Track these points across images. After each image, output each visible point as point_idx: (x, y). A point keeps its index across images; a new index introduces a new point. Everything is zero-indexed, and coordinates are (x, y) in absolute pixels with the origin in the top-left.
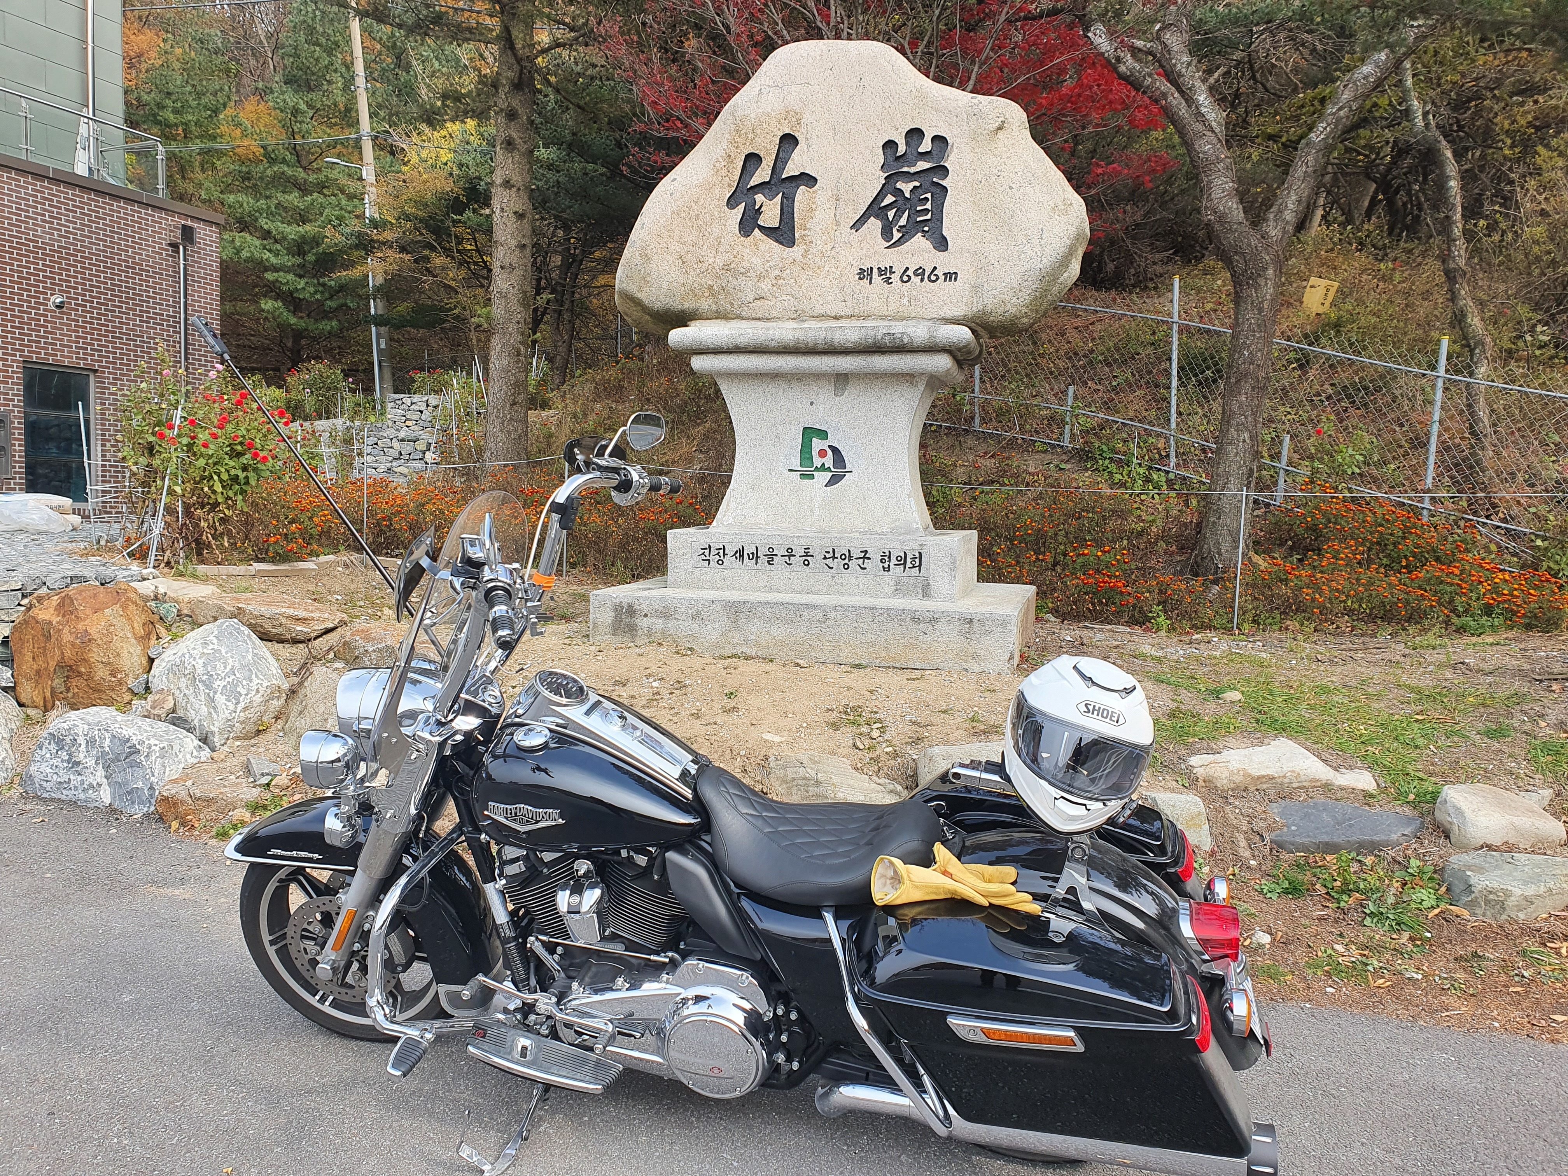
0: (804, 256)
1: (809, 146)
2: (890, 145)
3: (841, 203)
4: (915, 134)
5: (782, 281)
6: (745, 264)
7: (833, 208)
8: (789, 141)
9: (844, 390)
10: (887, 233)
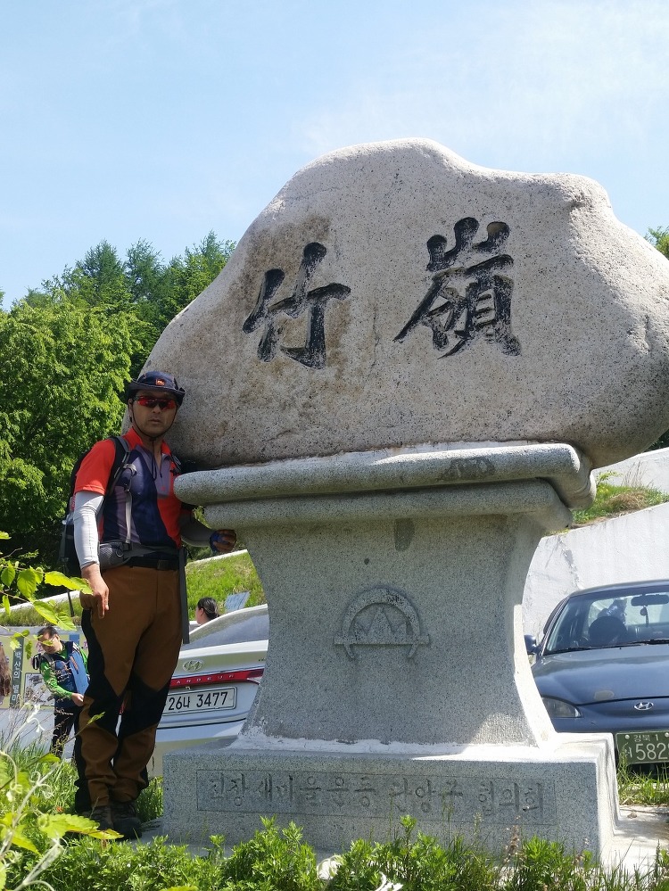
0: (338, 377)
1: (339, 254)
2: (435, 242)
3: (380, 313)
4: (465, 226)
5: (312, 410)
6: (267, 393)
7: (371, 319)
8: (314, 252)
9: (408, 542)
10: (439, 341)
